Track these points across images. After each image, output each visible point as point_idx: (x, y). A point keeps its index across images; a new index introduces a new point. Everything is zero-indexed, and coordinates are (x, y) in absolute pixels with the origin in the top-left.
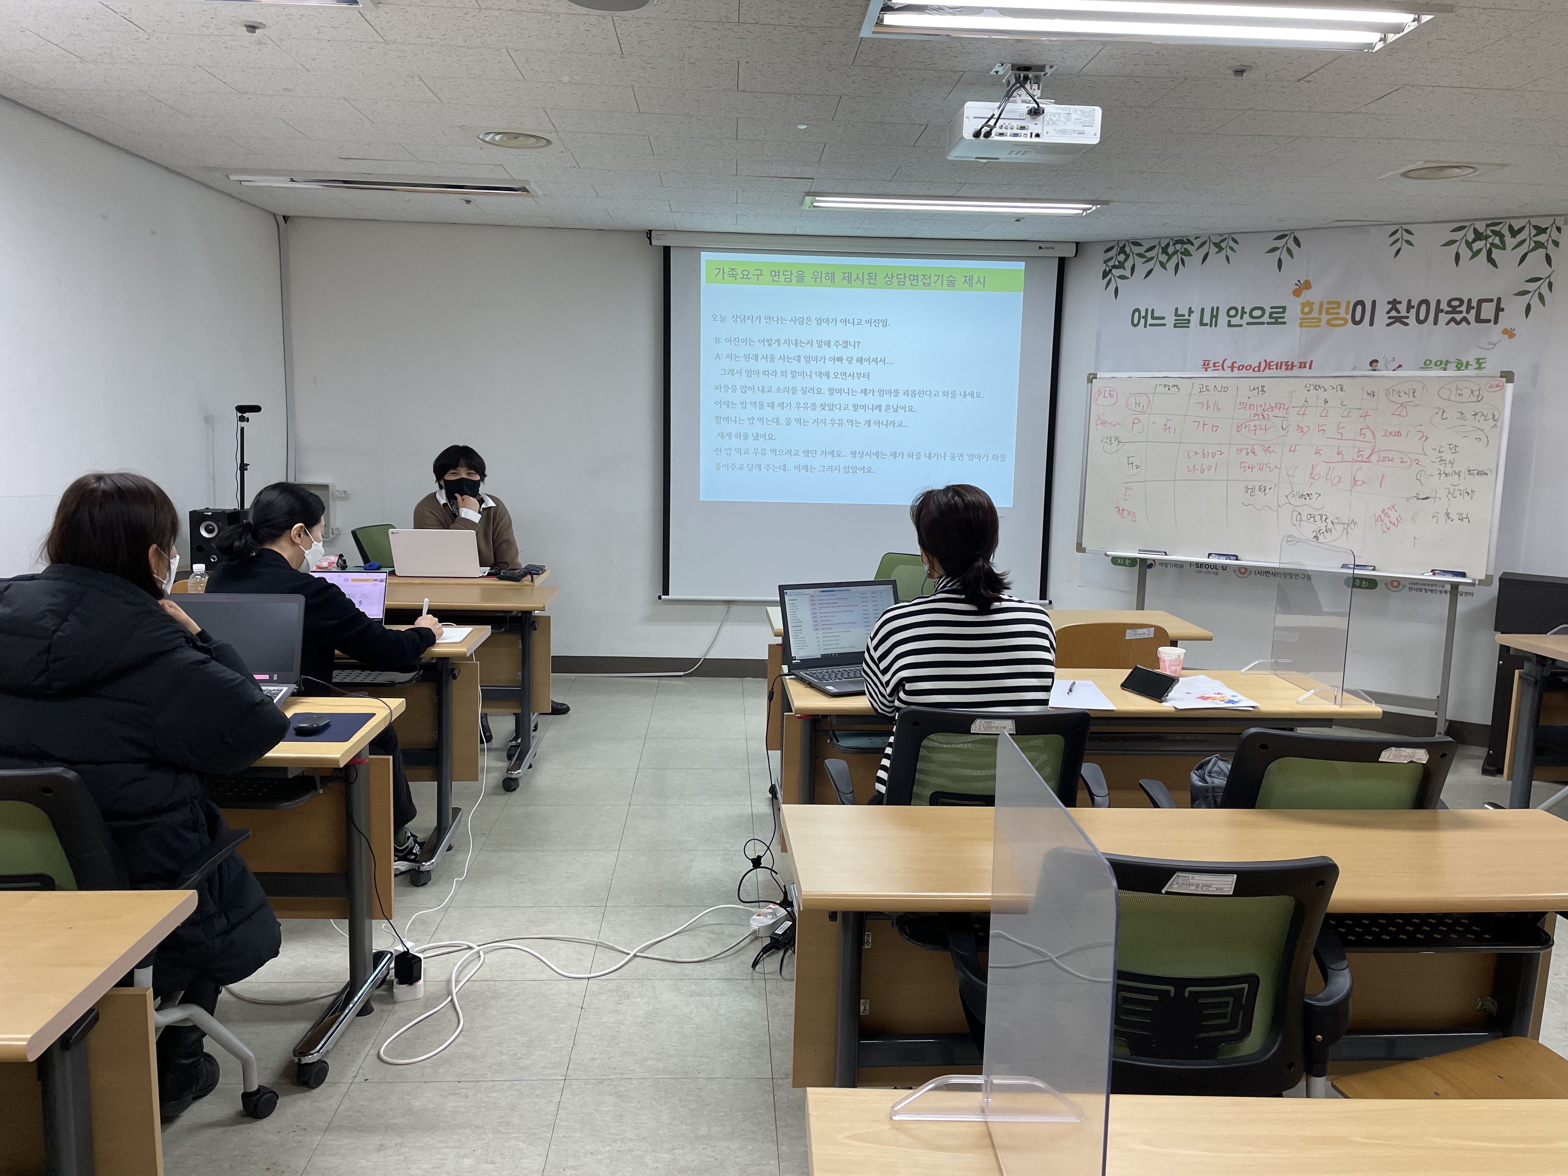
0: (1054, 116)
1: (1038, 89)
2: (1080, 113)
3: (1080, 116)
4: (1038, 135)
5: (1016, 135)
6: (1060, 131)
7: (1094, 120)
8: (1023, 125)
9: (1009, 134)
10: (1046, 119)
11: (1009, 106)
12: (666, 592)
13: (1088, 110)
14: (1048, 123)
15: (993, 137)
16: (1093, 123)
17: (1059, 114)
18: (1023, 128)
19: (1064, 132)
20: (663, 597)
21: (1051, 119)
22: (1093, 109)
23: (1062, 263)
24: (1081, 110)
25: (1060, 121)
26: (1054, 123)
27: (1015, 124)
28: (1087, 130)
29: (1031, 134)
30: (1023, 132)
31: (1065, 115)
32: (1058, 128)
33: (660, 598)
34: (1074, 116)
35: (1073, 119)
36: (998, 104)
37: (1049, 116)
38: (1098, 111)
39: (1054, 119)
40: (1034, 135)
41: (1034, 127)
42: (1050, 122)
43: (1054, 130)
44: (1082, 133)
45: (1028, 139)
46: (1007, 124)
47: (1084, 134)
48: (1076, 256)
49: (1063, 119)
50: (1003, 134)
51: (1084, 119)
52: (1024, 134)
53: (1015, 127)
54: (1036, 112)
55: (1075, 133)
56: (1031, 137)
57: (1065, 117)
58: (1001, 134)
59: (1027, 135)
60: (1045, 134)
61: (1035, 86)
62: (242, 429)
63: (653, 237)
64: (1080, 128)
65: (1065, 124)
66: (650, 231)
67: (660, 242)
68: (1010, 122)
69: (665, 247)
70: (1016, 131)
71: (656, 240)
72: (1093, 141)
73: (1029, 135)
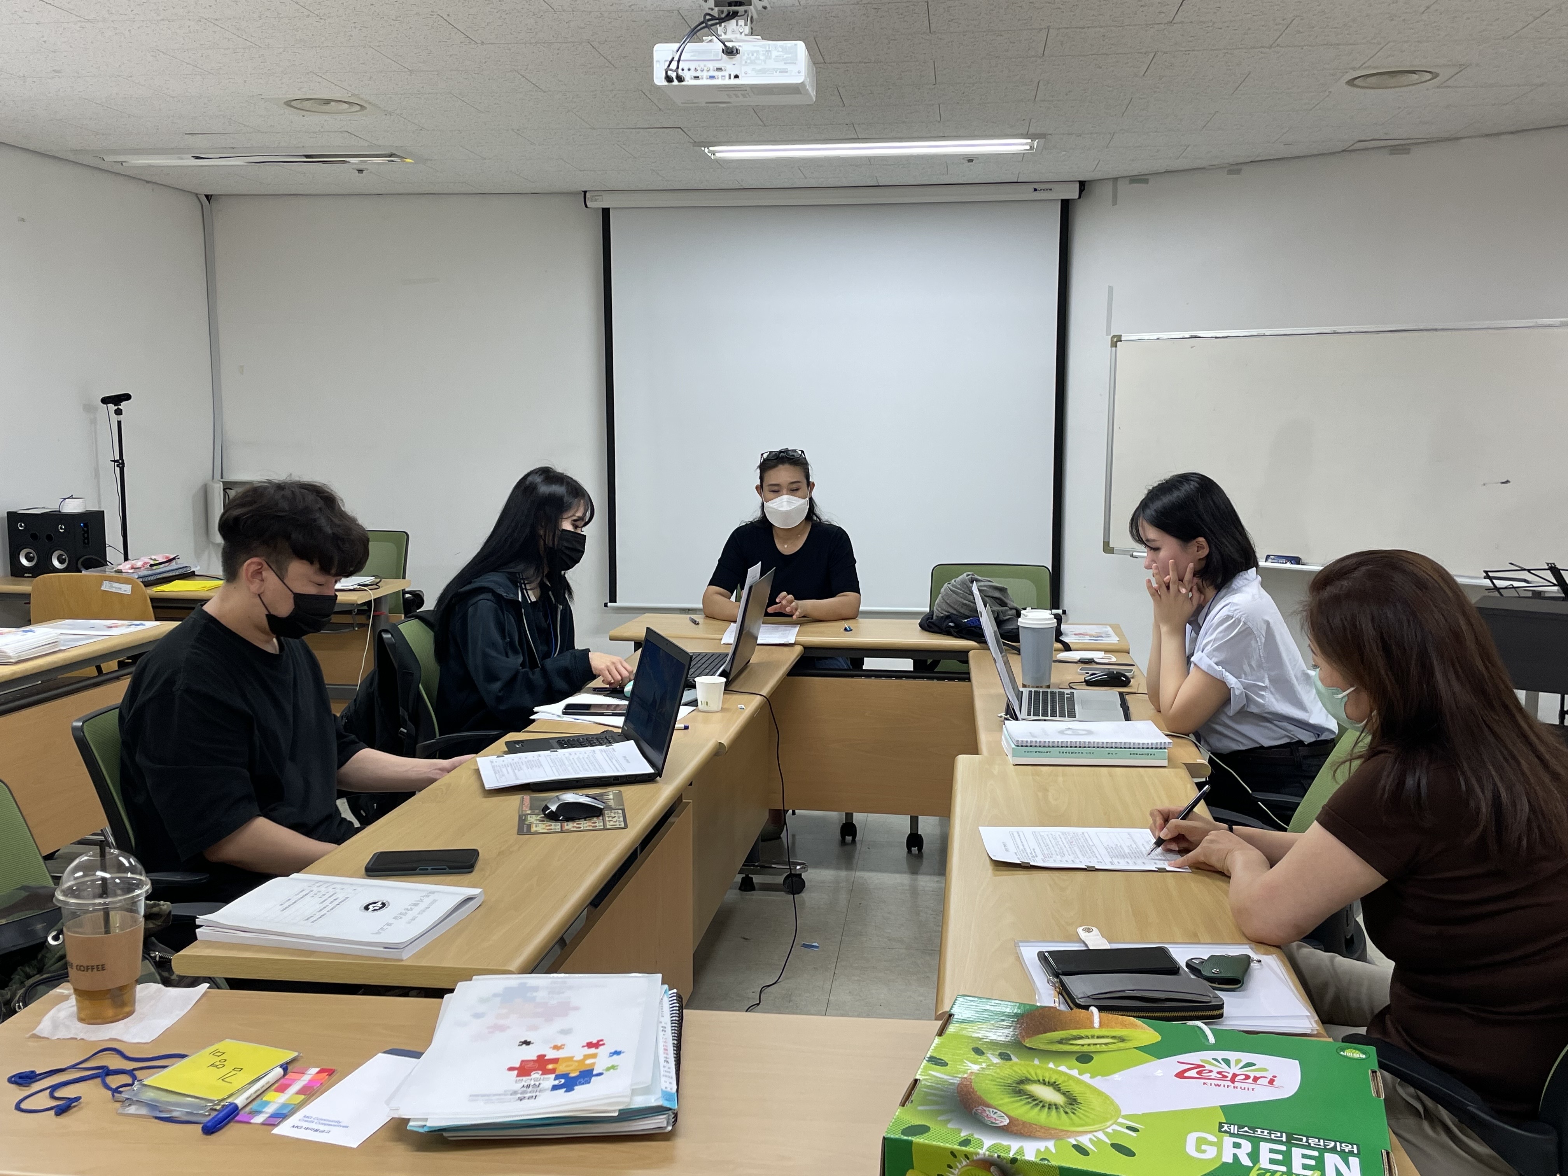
0: (753, 55)
1: (746, 25)
2: (780, 50)
3: (781, 53)
4: (736, 77)
5: (712, 77)
6: (760, 71)
7: (796, 56)
8: (719, 66)
9: (705, 77)
10: (745, 58)
11: (690, 46)
12: (613, 599)
13: (789, 45)
14: (746, 62)
15: (688, 81)
16: (797, 60)
17: (758, 52)
18: (719, 69)
19: (763, 71)
20: (609, 604)
21: (749, 58)
22: (795, 45)
23: (1067, 208)
24: (781, 47)
25: (759, 59)
26: (753, 62)
27: (712, 65)
28: (789, 67)
29: (730, 75)
30: (720, 74)
31: (764, 52)
32: (758, 68)
33: (606, 605)
34: (775, 54)
35: (773, 56)
36: (678, 45)
37: (746, 55)
38: (801, 45)
39: (753, 58)
40: (732, 77)
41: (731, 66)
42: (749, 61)
43: (753, 69)
44: (784, 71)
45: (727, 82)
46: (702, 66)
47: (787, 72)
48: (1080, 197)
49: (762, 58)
50: (698, 77)
51: (785, 56)
52: (722, 76)
53: (712, 68)
54: (730, 52)
55: (776, 72)
56: (730, 78)
57: (763, 55)
58: (697, 78)
59: (724, 76)
60: (743, 74)
61: (741, 22)
62: (119, 423)
63: (589, 198)
64: (782, 66)
65: (765, 62)
66: (585, 192)
67: (597, 204)
68: (702, 64)
69: (603, 209)
70: (712, 73)
71: (592, 201)
72: (798, 79)
73: (727, 77)
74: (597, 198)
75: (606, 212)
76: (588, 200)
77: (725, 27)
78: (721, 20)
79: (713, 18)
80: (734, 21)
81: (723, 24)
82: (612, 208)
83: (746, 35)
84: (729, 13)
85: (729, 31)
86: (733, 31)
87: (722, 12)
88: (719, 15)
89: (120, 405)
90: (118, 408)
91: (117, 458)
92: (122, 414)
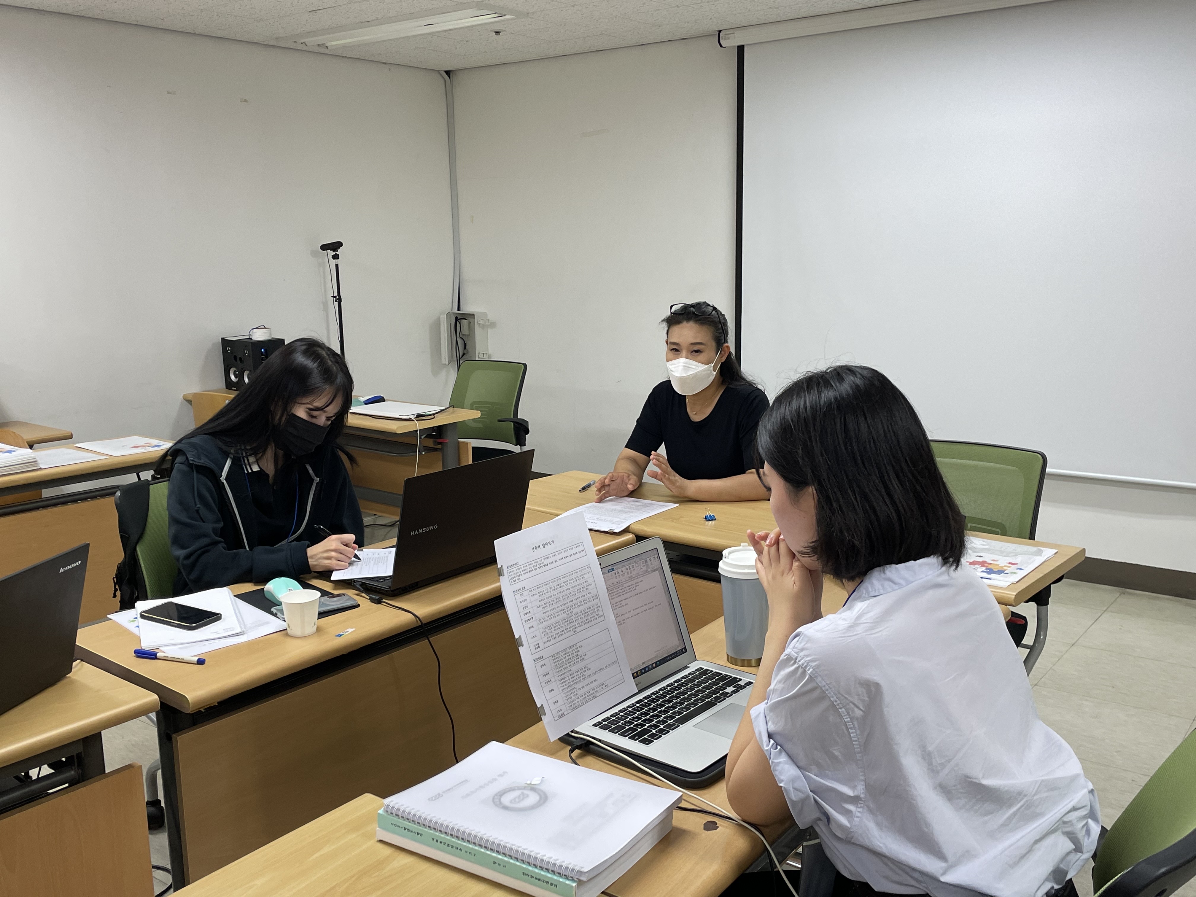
62: (337, 266)
63: (722, 37)
66: (720, 31)
67: (731, 42)
69: (738, 47)
71: (725, 39)
74: (730, 35)
75: (741, 50)
76: (722, 39)
82: (747, 45)
89: (337, 251)
90: (336, 254)
91: (336, 294)
92: (338, 259)
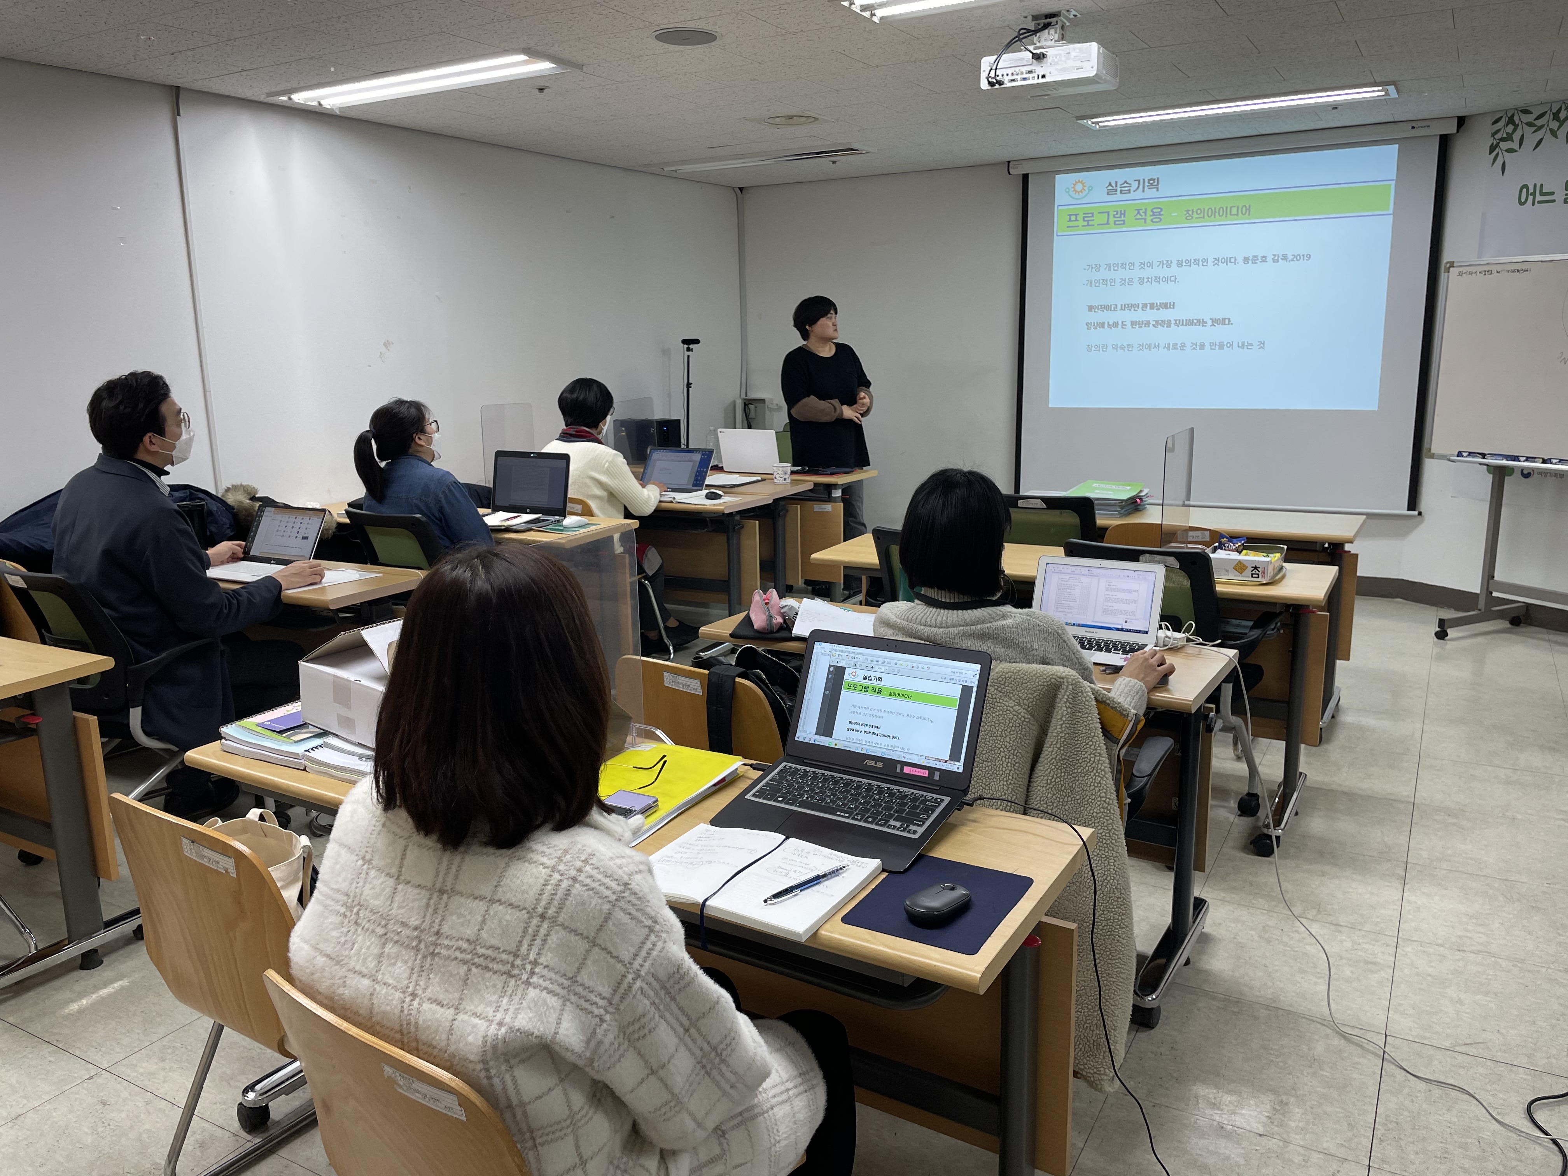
0: (1056, 57)
1: (1056, 33)
2: (1078, 51)
3: (1078, 54)
4: (1043, 76)
5: (1025, 79)
6: (1061, 70)
7: (1090, 55)
8: (1030, 70)
9: (1019, 79)
10: (1050, 61)
11: (1004, 57)
12: (1017, 490)
13: (1085, 46)
14: (1051, 64)
15: (1006, 84)
16: (1090, 57)
17: (1060, 55)
18: (1030, 72)
19: (1064, 70)
21: (1053, 61)
22: (1090, 46)
23: (1445, 142)
24: (1079, 48)
25: (1061, 61)
26: (1056, 64)
27: (1024, 69)
28: (1084, 64)
29: (1038, 76)
30: (1031, 75)
31: (1066, 55)
32: (1059, 67)
34: (1073, 54)
35: (1072, 57)
36: (995, 58)
37: (1051, 59)
38: (1094, 45)
39: (1056, 60)
40: (1040, 77)
41: (1039, 68)
42: (1053, 63)
43: (1057, 70)
44: (1080, 68)
45: (1036, 81)
46: (1017, 71)
47: (1083, 68)
48: (1458, 131)
49: (1063, 59)
51: (1082, 55)
52: (1032, 77)
53: (1024, 72)
54: (1039, 57)
55: (1074, 69)
56: (1038, 78)
58: (1013, 81)
59: (1034, 77)
60: (1048, 74)
61: (1052, 31)
62: (689, 358)
63: (1011, 166)
64: (1079, 64)
65: (1065, 61)
66: (1009, 162)
67: (1018, 171)
68: (1017, 69)
69: (1024, 175)
70: (1025, 76)
71: (1014, 169)
72: (1092, 73)
73: (1036, 77)
74: (1019, 166)
75: (1025, 177)
76: (1011, 168)
77: (1039, 37)
78: (1035, 32)
79: (1029, 31)
80: (1046, 31)
81: (1038, 35)
82: (1032, 173)
83: (1055, 41)
84: (1044, 24)
85: (1043, 39)
86: (1046, 40)
87: (1039, 24)
88: (1035, 27)
90: (689, 348)
92: (691, 352)
